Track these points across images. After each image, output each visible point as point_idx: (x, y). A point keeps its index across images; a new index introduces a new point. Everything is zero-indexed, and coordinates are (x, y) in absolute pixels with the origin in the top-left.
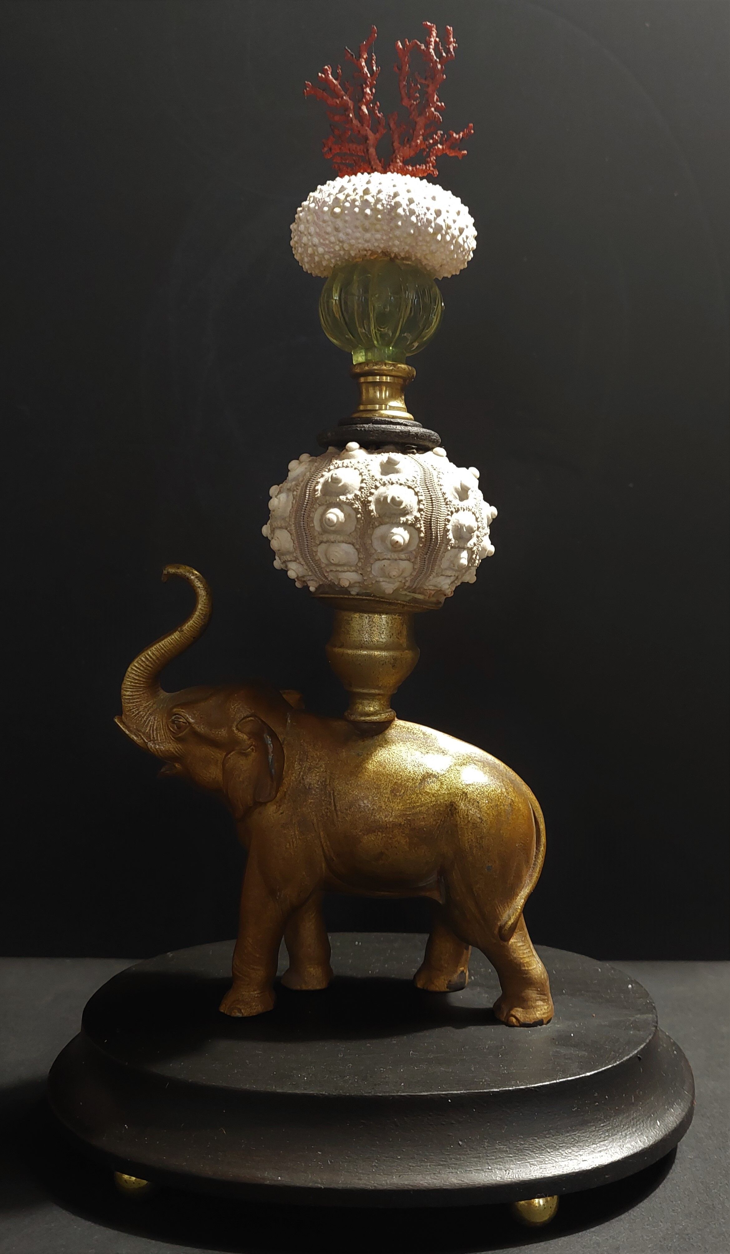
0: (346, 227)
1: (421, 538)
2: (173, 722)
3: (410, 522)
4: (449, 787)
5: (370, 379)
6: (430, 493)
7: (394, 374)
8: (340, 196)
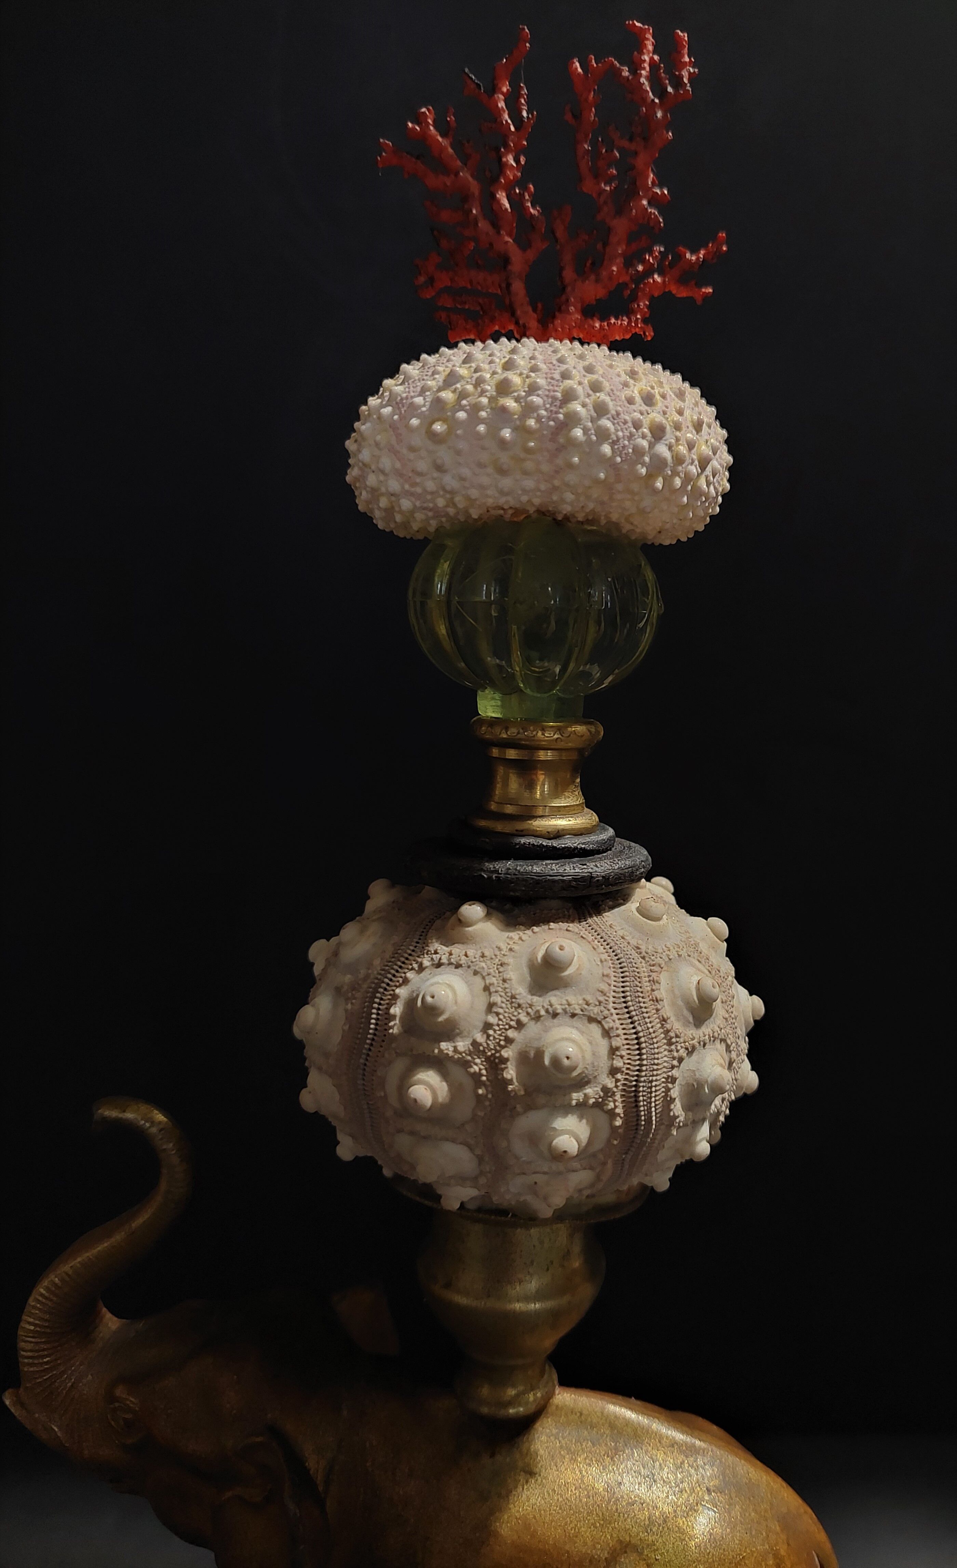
0: (460, 464)
1: (614, 1129)
3: (592, 1101)
5: (510, 754)
6: (634, 1028)
7: (561, 745)
8: (448, 395)
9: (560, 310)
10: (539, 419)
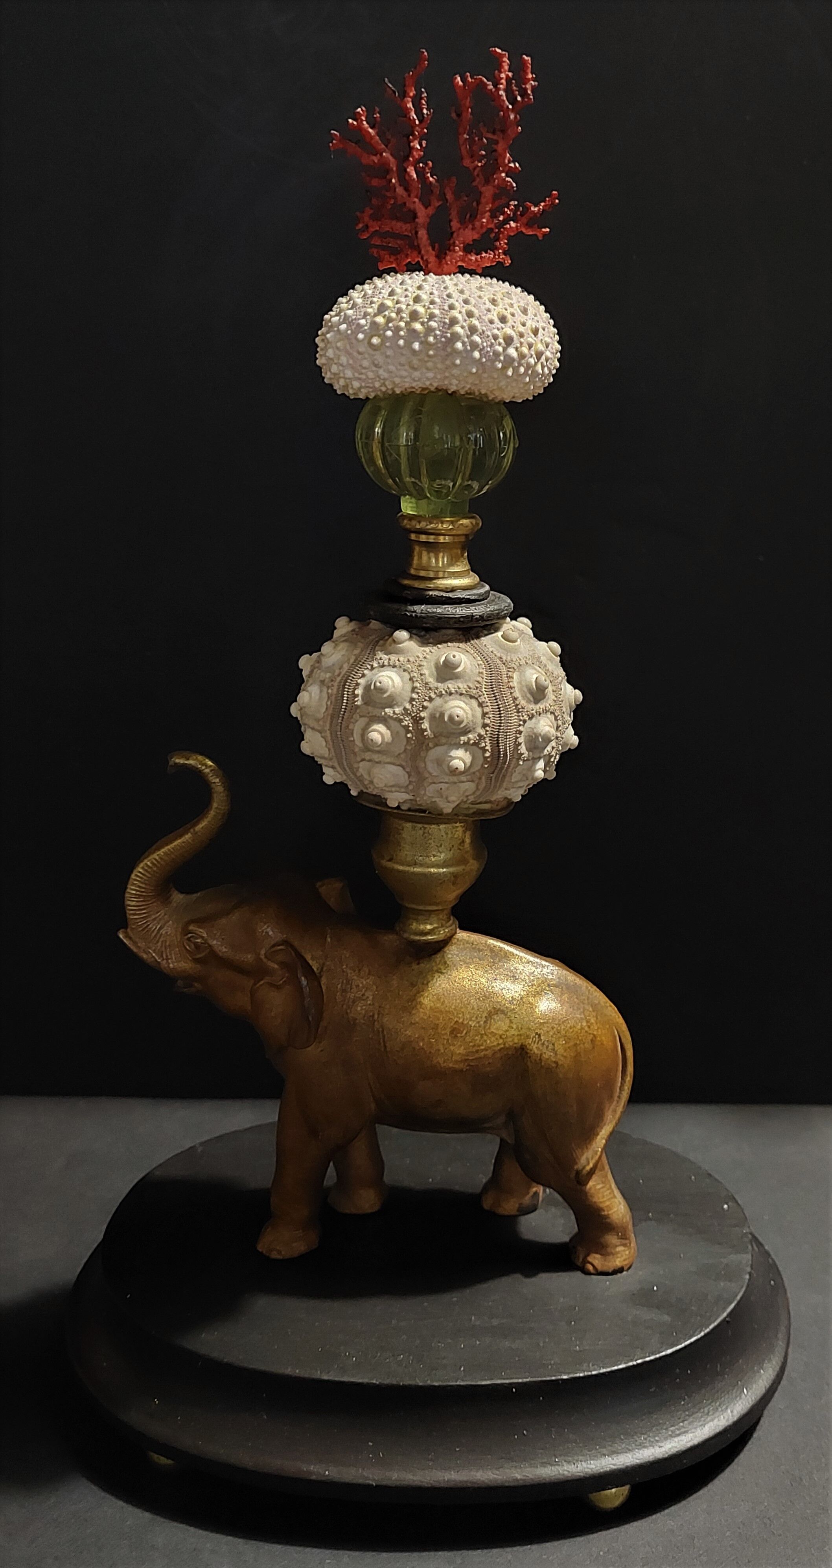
0: (388, 363)
1: (486, 758)
2: (189, 939)
3: (472, 742)
4: (520, 1026)
5: (423, 538)
6: (497, 702)
7: (454, 532)
8: (380, 320)
9: (449, 250)
10: (435, 336)
